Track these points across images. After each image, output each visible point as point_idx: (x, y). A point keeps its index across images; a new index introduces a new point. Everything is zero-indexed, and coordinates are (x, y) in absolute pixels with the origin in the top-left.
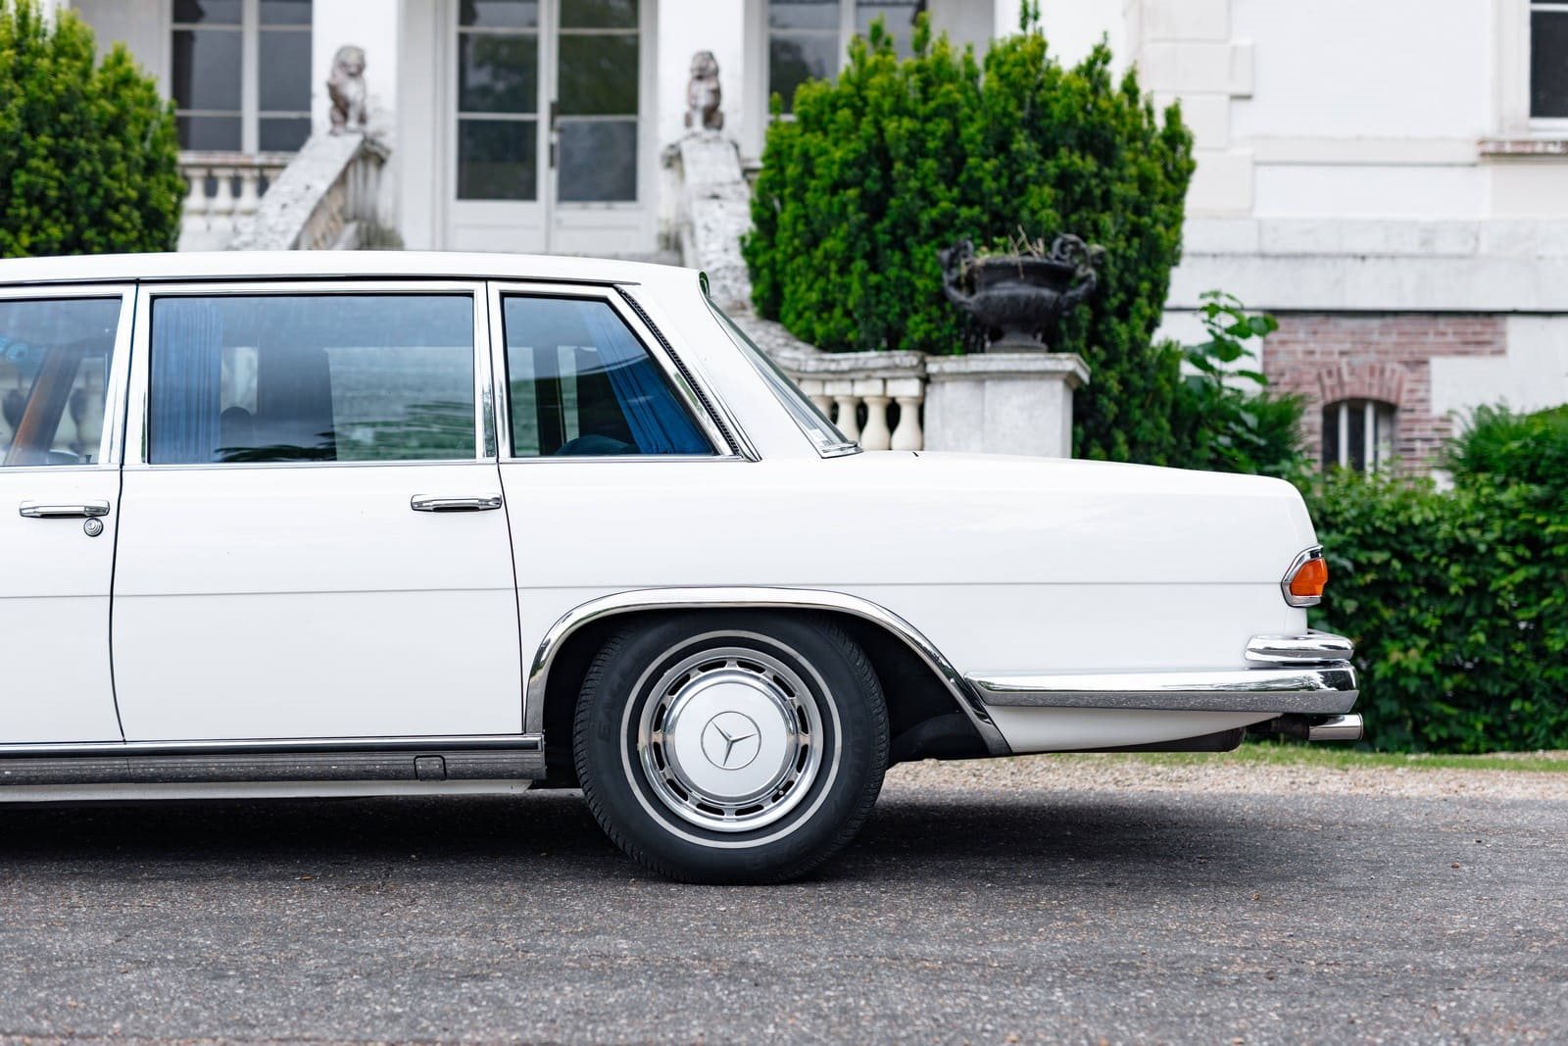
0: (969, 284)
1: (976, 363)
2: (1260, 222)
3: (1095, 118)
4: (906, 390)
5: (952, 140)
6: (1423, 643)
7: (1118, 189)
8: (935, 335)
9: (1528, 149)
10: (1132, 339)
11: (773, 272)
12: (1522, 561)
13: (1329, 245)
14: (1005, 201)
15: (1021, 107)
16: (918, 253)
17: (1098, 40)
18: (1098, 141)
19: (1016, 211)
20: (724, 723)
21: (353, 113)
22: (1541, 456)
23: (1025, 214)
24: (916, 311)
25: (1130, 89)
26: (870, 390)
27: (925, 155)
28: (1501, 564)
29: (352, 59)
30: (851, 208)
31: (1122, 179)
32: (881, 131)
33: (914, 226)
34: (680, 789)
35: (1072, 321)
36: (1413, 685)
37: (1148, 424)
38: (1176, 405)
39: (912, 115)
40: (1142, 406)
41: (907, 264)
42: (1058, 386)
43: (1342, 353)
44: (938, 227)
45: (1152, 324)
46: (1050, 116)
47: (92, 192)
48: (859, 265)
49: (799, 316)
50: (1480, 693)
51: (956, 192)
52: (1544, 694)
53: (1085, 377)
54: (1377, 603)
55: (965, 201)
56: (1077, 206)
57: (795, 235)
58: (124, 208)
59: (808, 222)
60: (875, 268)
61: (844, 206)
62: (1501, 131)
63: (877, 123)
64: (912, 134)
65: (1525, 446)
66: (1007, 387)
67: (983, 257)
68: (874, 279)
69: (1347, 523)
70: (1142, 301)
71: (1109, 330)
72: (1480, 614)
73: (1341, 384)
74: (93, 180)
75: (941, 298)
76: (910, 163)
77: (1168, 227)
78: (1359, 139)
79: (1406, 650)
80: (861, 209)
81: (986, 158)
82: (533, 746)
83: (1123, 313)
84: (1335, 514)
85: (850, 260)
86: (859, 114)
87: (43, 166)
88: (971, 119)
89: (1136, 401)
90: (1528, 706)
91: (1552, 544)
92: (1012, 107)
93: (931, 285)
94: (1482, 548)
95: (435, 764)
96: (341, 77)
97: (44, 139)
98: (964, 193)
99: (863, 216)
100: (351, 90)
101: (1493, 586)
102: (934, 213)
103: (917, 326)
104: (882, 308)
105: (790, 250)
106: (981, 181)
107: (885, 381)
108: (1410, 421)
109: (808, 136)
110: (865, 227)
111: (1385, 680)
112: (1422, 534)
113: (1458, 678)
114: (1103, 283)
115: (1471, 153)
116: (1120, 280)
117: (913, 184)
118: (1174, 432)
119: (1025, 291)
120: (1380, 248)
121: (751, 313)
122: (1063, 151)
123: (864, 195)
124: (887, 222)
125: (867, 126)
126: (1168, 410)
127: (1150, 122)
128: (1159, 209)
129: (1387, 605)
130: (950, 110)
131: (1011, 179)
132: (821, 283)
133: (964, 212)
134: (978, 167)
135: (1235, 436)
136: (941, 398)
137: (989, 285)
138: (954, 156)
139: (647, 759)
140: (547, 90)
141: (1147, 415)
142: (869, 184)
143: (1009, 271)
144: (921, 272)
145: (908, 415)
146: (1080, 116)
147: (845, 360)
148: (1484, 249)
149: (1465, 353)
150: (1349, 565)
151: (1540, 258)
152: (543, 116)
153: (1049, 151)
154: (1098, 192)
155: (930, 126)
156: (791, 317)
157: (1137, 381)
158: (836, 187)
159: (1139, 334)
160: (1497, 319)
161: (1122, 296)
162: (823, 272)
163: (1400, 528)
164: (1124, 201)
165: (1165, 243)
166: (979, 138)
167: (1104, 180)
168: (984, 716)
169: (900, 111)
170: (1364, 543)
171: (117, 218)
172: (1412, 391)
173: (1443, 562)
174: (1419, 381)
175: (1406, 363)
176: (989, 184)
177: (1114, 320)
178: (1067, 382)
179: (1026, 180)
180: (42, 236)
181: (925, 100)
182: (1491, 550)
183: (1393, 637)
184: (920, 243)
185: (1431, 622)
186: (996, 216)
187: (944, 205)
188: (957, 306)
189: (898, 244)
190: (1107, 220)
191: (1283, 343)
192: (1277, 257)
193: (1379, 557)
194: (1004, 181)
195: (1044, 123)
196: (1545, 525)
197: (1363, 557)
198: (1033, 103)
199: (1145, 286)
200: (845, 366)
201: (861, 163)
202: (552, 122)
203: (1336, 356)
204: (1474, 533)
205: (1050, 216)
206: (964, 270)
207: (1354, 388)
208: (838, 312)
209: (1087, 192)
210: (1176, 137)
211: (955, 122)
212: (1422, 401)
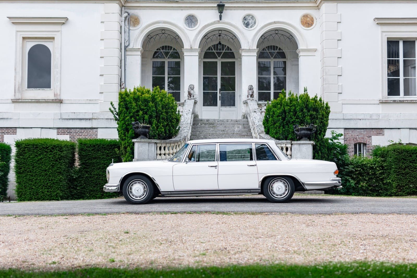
0: (298, 131)
1: (299, 142)
2: (343, 114)
3: (315, 106)
4: (289, 146)
5: (295, 110)
6: (366, 182)
7: (319, 116)
8: (293, 137)
9: (387, 102)
10: (321, 138)
11: (268, 127)
12: (380, 169)
13: (355, 117)
14: (303, 119)
15: (304, 105)
16: (290, 126)
17: (316, 95)
18: (316, 110)
19: (304, 120)
20: (279, 187)
21: (192, 96)
22: (384, 154)
23: (305, 120)
24: (290, 134)
25: (320, 100)
26: (284, 146)
27: (291, 112)
28: (378, 170)
29: (192, 87)
30: (280, 119)
31: (319, 115)
32: (284, 108)
33: (289, 122)
34: (274, 193)
35: (312, 136)
36: (364, 188)
37: (324, 150)
38: (328, 147)
39: (289, 106)
40: (323, 147)
41: (288, 127)
42: (311, 145)
43: (357, 135)
44: (293, 122)
45: (324, 135)
46: (309, 106)
47: (170, 117)
48: (282, 127)
49: (272, 134)
50: (375, 190)
51: (295, 117)
52: (384, 189)
53: (315, 144)
54: (359, 176)
55: (297, 118)
56: (313, 119)
57: (272, 122)
58: (174, 119)
59: (274, 121)
60: (284, 128)
61: (279, 119)
62: (383, 99)
63: (284, 107)
64: (289, 109)
65: (381, 152)
66: (303, 145)
67: (300, 127)
68: (284, 129)
69: (354, 164)
70: (323, 132)
71: (318, 137)
72: (374, 177)
73: (357, 140)
74: (170, 116)
75: (293, 132)
76: (289, 113)
77: (326, 121)
78: (360, 100)
79: (363, 183)
80: (282, 119)
81: (300, 113)
82: (260, 189)
83: (320, 134)
84: (352, 163)
85: (280, 127)
86: (281, 106)
87: (164, 114)
88: (297, 107)
89: (322, 147)
90: (382, 191)
91: (384, 167)
92: (303, 105)
93: (292, 130)
94: (374, 167)
95: (250, 191)
96: (190, 90)
97: (164, 110)
98: (296, 117)
99: (282, 121)
100: (192, 92)
101: (376, 173)
102: (292, 120)
103: (290, 136)
104: (285, 133)
105: (271, 124)
106: (299, 116)
107: (286, 144)
108: (369, 146)
109: (274, 108)
110: (283, 122)
111: (360, 187)
112: (366, 166)
113: (372, 187)
114: (317, 130)
115: (378, 102)
116: (319, 129)
117: (289, 116)
118: (328, 151)
119: (306, 132)
120: (363, 118)
121: (264, 133)
122: (311, 111)
123: (282, 117)
124: (285, 121)
125: (282, 108)
126: (327, 148)
127: (324, 105)
128: (325, 119)
129: (360, 176)
130: (294, 105)
131: (303, 115)
132: (276, 130)
133: (297, 120)
134: (299, 114)
135: (337, 151)
136: (294, 147)
137: (301, 131)
138: (295, 112)
139: (271, 190)
140: (219, 87)
141: (324, 149)
142: (283, 116)
143: (303, 129)
144: (291, 128)
145: (289, 149)
146: (313, 106)
147: (280, 141)
148: (380, 118)
149: (378, 135)
150: (354, 170)
151: (389, 119)
152: (218, 91)
153: (309, 111)
154: (316, 117)
155: (291, 108)
156: (271, 134)
157: (322, 143)
158: (278, 116)
159: (322, 137)
160: (383, 130)
161: (320, 132)
162: (276, 128)
163: (362, 164)
164: (320, 118)
165: (326, 124)
166: (299, 110)
167: (317, 115)
168: (304, 186)
169: (287, 105)
170: (357, 167)
171: (173, 121)
172: (369, 141)
173: (369, 170)
174: (370, 140)
175: (368, 137)
176: (300, 116)
177: (319, 135)
178: (312, 145)
179: (306, 116)
180: (164, 124)
181: (291, 104)
182: (376, 168)
183: (362, 181)
184: (290, 124)
185: (367, 179)
186: (301, 120)
187: (294, 119)
188: (296, 134)
189: (287, 124)
190: (317, 121)
191: (347, 134)
192: (346, 119)
193: (359, 169)
194: (302, 116)
195: (308, 107)
196: (383, 164)
197: (357, 169)
198: (306, 104)
199: (323, 130)
200: (280, 142)
201: (282, 113)
202: (220, 92)
203: (356, 136)
204: (373, 165)
205: (309, 121)
206: (297, 129)
207: (359, 141)
208: (278, 134)
209: (314, 117)
210: (327, 108)
211: (295, 107)
212: (370, 143)
